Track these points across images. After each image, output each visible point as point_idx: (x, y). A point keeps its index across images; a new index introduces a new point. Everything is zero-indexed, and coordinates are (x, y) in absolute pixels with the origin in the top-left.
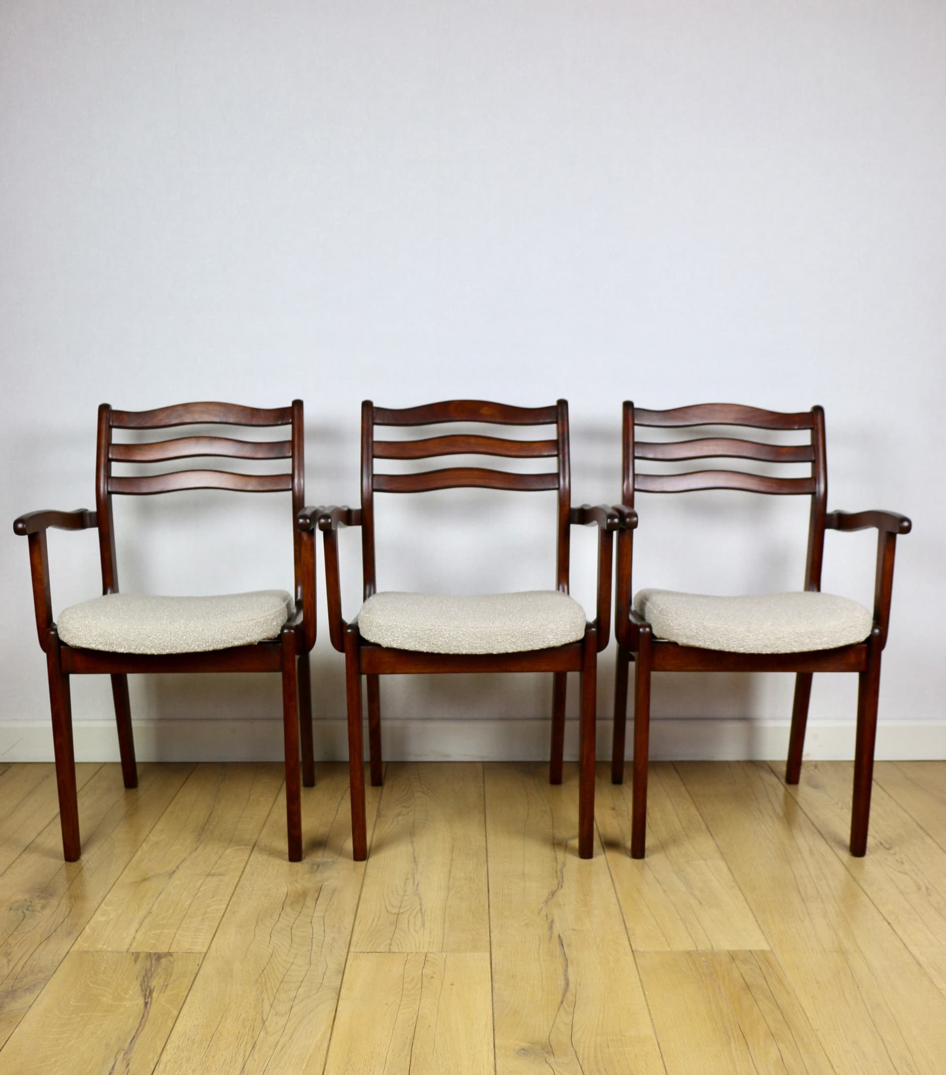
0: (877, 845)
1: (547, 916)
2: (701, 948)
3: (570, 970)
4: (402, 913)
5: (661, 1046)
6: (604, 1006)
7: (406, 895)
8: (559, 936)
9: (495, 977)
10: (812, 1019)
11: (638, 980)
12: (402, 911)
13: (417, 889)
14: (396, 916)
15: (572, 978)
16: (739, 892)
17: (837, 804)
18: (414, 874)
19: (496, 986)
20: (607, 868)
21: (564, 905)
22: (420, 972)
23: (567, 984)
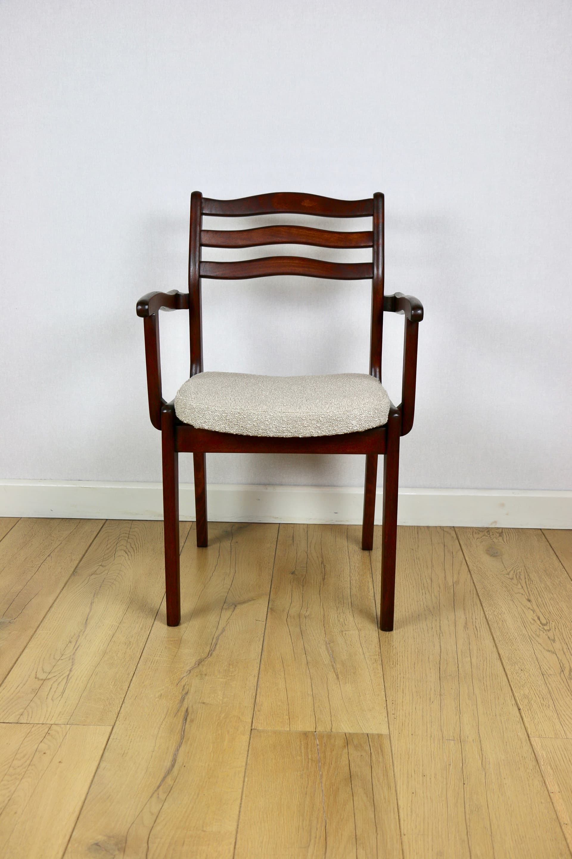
0: (534, 620)
1: (184, 686)
2: (319, 729)
3: (182, 749)
4: (49, 679)
5: (237, 846)
6: (198, 794)
7: (62, 660)
8: (187, 709)
9: (106, 754)
10: (404, 821)
11: (244, 764)
12: (49, 677)
13: (74, 654)
14: (42, 682)
15: (180, 760)
16: (380, 667)
17: (508, 574)
18: (79, 636)
19: (103, 765)
20: (263, 635)
21: (206, 675)
22: (36, 746)
23: (173, 766)
